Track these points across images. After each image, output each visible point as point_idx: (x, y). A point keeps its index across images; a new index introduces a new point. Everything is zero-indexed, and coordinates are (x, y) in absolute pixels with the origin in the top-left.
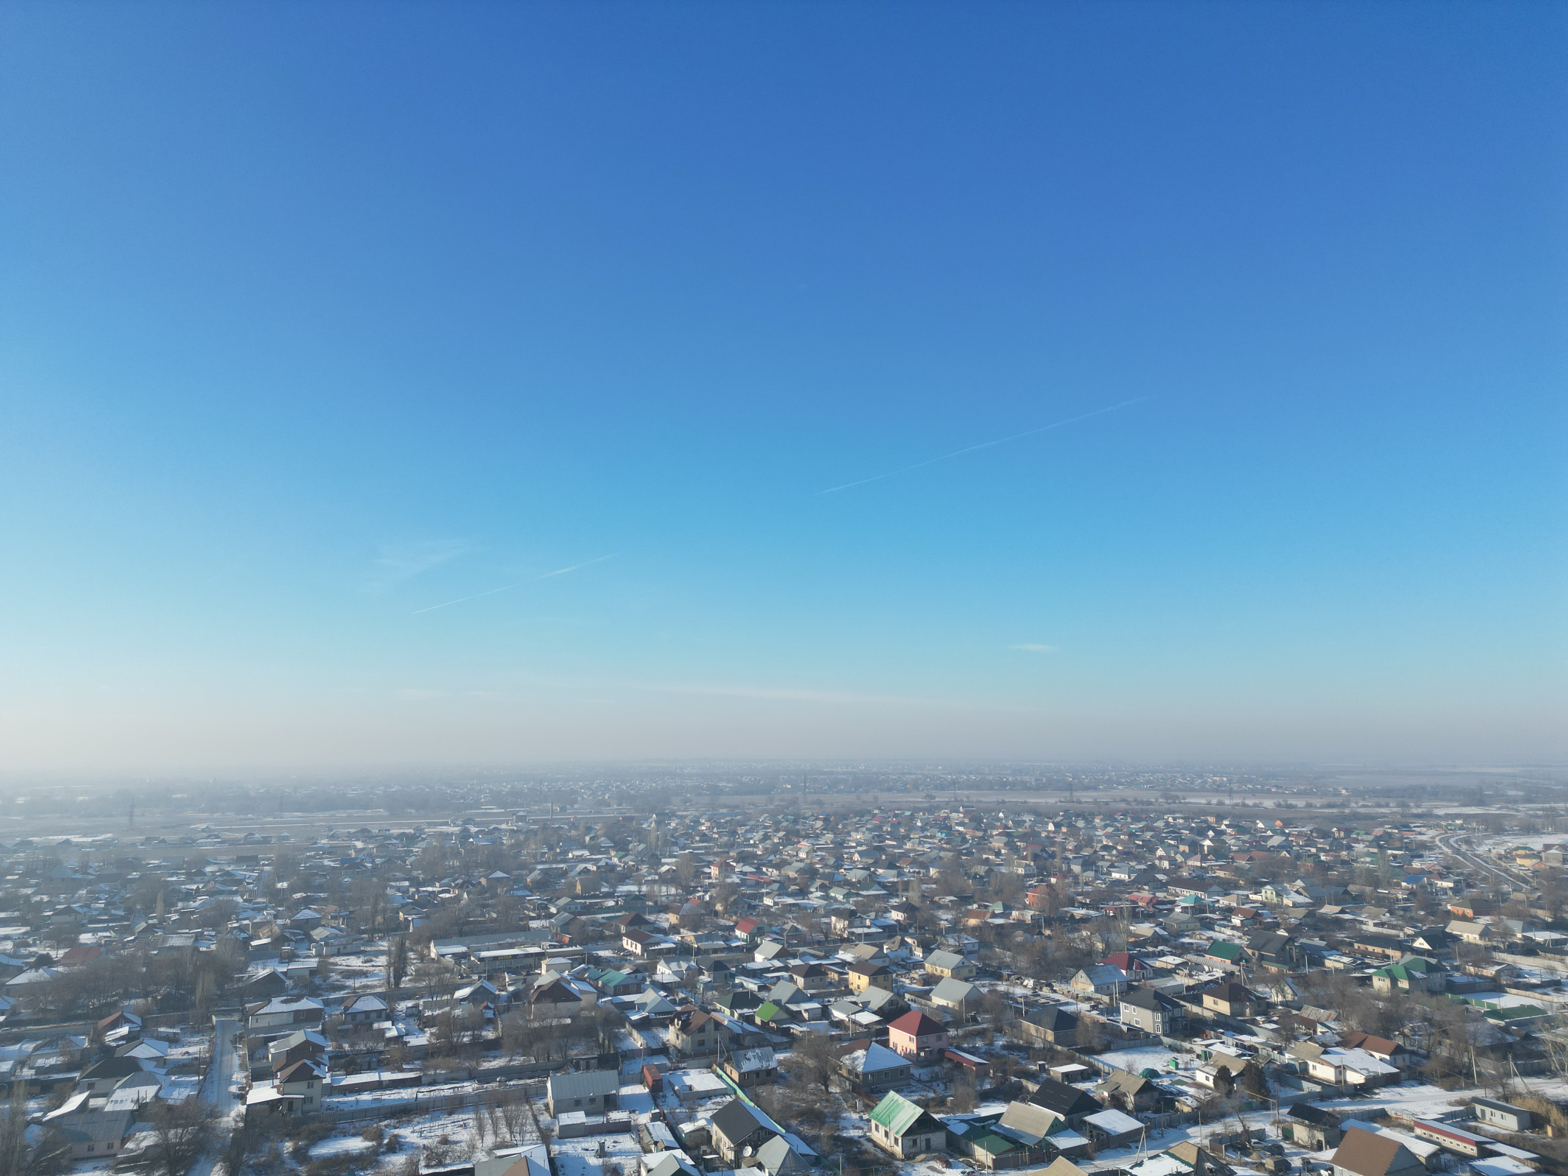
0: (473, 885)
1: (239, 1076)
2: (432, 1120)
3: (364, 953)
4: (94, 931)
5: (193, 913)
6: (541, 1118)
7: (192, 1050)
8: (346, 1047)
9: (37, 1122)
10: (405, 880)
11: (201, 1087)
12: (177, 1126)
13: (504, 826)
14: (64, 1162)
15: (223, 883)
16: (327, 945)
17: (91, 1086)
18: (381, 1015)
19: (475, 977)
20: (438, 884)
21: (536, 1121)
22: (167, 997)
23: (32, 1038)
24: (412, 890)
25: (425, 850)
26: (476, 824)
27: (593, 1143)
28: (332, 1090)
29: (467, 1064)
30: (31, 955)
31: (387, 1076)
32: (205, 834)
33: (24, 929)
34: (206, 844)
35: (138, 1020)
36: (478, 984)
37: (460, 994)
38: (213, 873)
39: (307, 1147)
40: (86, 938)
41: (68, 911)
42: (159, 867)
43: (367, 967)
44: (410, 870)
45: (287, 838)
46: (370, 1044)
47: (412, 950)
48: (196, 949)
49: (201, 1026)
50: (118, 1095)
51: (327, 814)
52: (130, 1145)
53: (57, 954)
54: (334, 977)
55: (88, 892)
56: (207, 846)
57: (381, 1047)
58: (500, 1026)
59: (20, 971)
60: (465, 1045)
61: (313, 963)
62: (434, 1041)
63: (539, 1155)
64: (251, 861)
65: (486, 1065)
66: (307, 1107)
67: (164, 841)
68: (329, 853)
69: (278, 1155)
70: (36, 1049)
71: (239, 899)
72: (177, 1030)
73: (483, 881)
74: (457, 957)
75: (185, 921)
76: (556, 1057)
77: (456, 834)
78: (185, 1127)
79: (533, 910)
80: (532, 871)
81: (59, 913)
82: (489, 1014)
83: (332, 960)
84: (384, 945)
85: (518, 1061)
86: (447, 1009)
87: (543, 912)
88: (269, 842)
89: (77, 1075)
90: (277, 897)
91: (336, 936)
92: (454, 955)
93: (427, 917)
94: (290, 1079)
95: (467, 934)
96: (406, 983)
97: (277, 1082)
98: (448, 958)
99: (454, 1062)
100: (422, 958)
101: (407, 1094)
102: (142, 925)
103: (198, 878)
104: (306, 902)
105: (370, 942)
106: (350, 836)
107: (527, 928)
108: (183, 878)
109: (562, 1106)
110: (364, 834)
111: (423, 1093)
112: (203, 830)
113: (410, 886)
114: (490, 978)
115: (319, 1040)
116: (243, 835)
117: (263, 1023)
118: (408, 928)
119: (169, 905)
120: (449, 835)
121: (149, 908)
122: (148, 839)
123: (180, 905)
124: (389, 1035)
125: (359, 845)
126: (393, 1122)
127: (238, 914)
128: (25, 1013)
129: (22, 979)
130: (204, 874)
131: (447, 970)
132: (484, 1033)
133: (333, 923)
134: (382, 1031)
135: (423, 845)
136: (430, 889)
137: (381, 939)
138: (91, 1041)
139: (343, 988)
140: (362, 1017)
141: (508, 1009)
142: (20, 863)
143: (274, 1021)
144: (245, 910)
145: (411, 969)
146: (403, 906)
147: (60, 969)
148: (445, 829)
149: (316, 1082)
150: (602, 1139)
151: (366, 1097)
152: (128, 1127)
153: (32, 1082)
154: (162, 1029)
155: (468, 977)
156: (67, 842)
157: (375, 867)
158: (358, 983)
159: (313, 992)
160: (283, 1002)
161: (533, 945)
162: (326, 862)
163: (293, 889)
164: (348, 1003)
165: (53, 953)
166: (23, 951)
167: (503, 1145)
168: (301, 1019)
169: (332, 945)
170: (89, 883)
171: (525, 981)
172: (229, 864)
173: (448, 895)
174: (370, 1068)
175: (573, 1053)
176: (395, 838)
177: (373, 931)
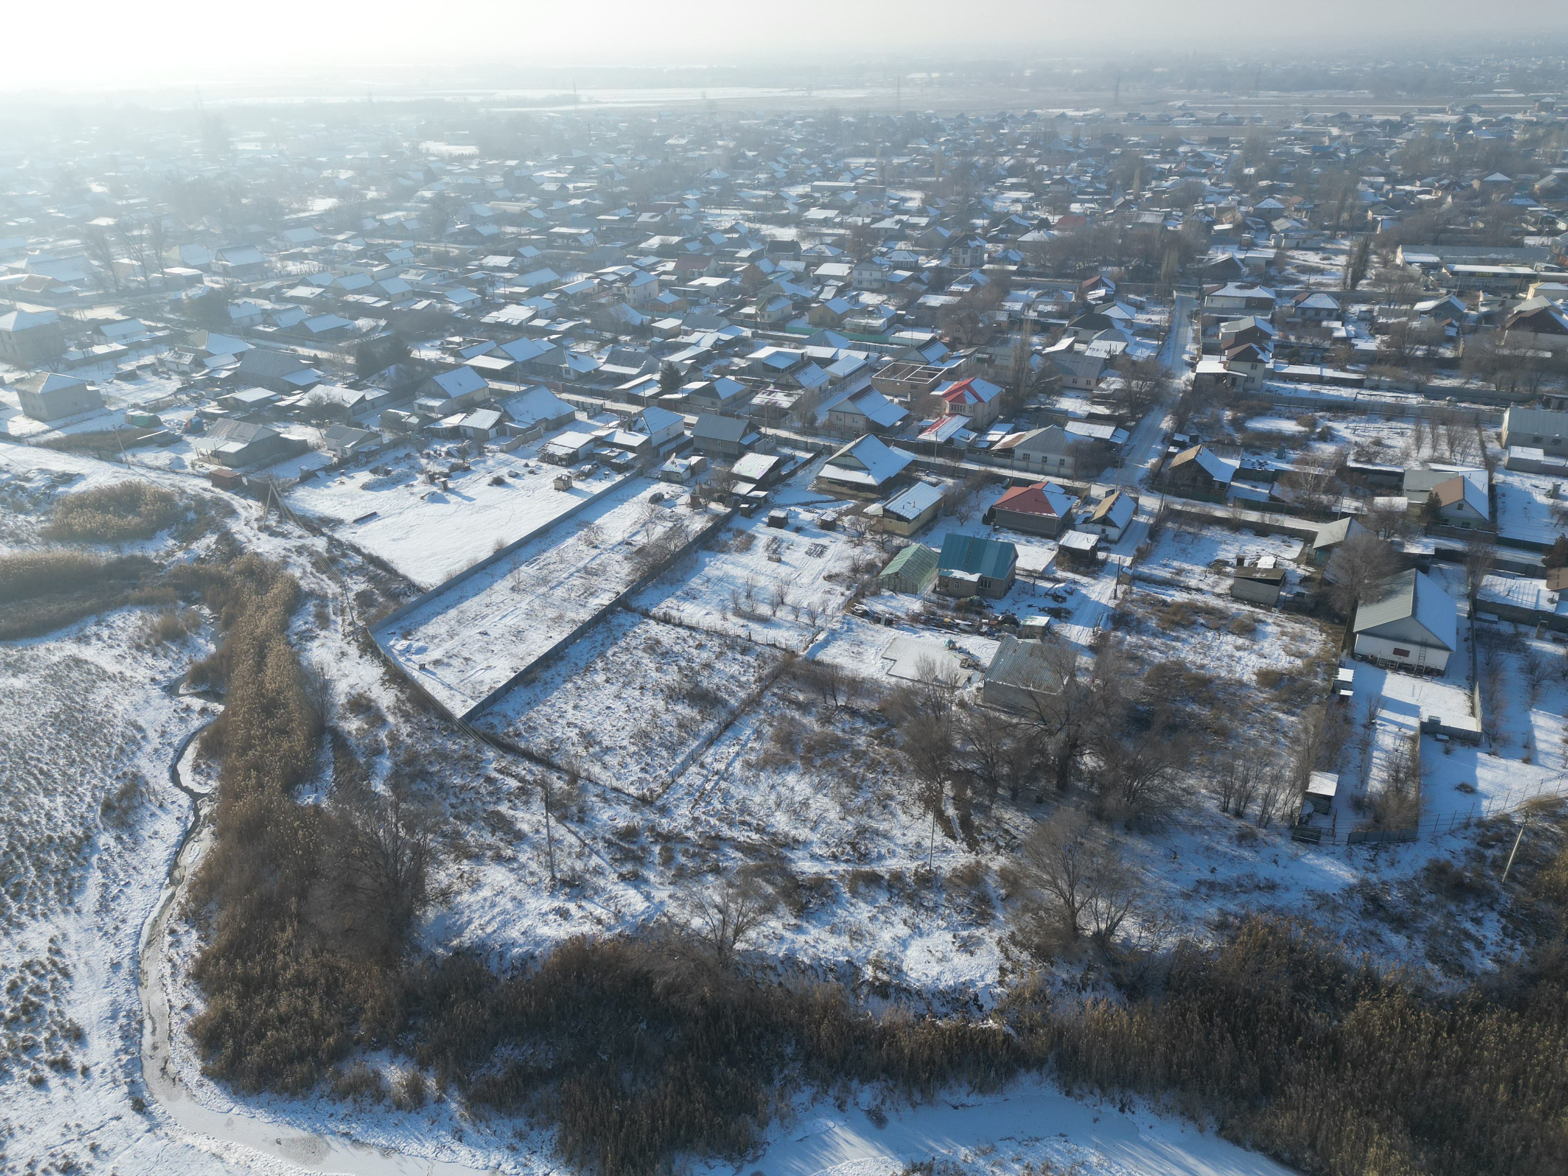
0: (1462, 188)
1: (1192, 348)
2: (1368, 421)
3: (1323, 250)
4: (1082, 202)
5: (1164, 192)
6: (1489, 445)
7: (1155, 318)
8: (1292, 339)
9: (1038, 353)
10: (1380, 175)
11: (1160, 350)
12: (1138, 379)
13: (1519, 116)
14: (1056, 387)
15: (1194, 164)
16: (1286, 237)
17: (1076, 333)
18: (1331, 314)
19: (1443, 291)
20: (1418, 183)
21: (1483, 447)
22: (1137, 268)
23: (1036, 287)
24: (1387, 187)
25: (1409, 142)
26: (1481, 113)
27: (1547, 483)
28: (1273, 375)
29: (1416, 377)
30: (1035, 218)
31: (1329, 373)
32: (1181, 112)
33: (1030, 195)
34: (1181, 123)
35: (1113, 285)
36: (1445, 299)
37: (1421, 306)
38: (1186, 153)
39: (1245, 419)
40: (1075, 207)
41: (1062, 181)
42: (1137, 144)
43: (1324, 264)
44: (1388, 165)
45: (1259, 120)
46: (1316, 340)
47: (1375, 253)
48: (1164, 227)
49: (1162, 299)
50: (1096, 344)
51: (1304, 94)
52: (1103, 385)
53: (1054, 219)
54: (1290, 270)
55: (1079, 165)
56: (1182, 125)
57: (1327, 344)
58: (1462, 346)
59: (1027, 230)
60: (1418, 358)
61: (1270, 253)
62: (1383, 348)
63: (1479, 479)
64: (1221, 143)
65: (1437, 382)
66: (1249, 385)
67: (1143, 118)
68: (1302, 139)
69: (1219, 420)
70: (1038, 296)
71: (1207, 182)
72: (1143, 299)
73: (1476, 184)
74: (1427, 267)
75: (1156, 200)
76: (1522, 389)
77: (1453, 125)
78: (1144, 380)
79: (1534, 224)
80: (1543, 176)
81: (1055, 182)
82: (1452, 332)
83: (1289, 253)
84: (1346, 244)
85: (1475, 385)
86: (1404, 319)
87: (1547, 227)
88: (1240, 124)
89: (1066, 322)
90: (1243, 183)
91: (1297, 230)
92: (1423, 264)
93: (1399, 219)
94: (1236, 358)
95: (1442, 243)
96: (1363, 286)
97: (1224, 359)
98: (1415, 267)
99: (1402, 372)
100: (1386, 262)
101: (1346, 393)
102: (1121, 200)
103: (1171, 158)
104: (1271, 191)
105: (1332, 239)
106: (1326, 121)
107: (1519, 245)
108: (1158, 157)
109: (1515, 439)
110: (1343, 119)
111: (1363, 395)
112: (1180, 108)
113: (1386, 183)
114: (1460, 295)
115: (1267, 328)
116: (1216, 115)
117: (1217, 304)
118: (1374, 228)
119: (1144, 183)
120: (1442, 126)
121: (1127, 185)
122: (1130, 115)
123: (1154, 183)
124: (1336, 334)
125: (1335, 131)
126: (1328, 415)
127: (1204, 197)
128: (1031, 266)
129: (1028, 237)
130: (1177, 154)
131: (1412, 279)
132: (1441, 350)
133: (1296, 215)
134: (1330, 330)
135: (1409, 135)
136: (1408, 188)
137: (1344, 237)
138: (1077, 297)
139: (1296, 282)
140: (1312, 313)
141: (1474, 330)
142: (1027, 134)
143: (1227, 304)
144: (1211, 193)
145: (1371, 273)
146: (1373, 205)
147: (1056, 232)
148: (1439, 117)
149: (1259, 365)
150: (1558, 481)
151: (1305, 387)
152: (1101, 372)
153: (1035, 322)
154: (1131, 296)
155: (1434, 289)
156: (1063, 115)
157: (1348, 159)
158: (1314, 279)
159: (1267, 282)
160: (1238, 287)
161: (1524, 264)
162: (1297, 149)
163: (1259, 176)
164: (1300, 297)
165: (1050, 218)
166: (1030, 214)
167: (1440, 460)
168: (1253, 306)
169: (1292, 238)
170: (1080, 156)
171: (1503, 303)
172: (1201, 145)
173: (1428, 197)
174: (1312, 362)
175: (1545, 389)
176: (1378, 126)
177: (1336, 228)
